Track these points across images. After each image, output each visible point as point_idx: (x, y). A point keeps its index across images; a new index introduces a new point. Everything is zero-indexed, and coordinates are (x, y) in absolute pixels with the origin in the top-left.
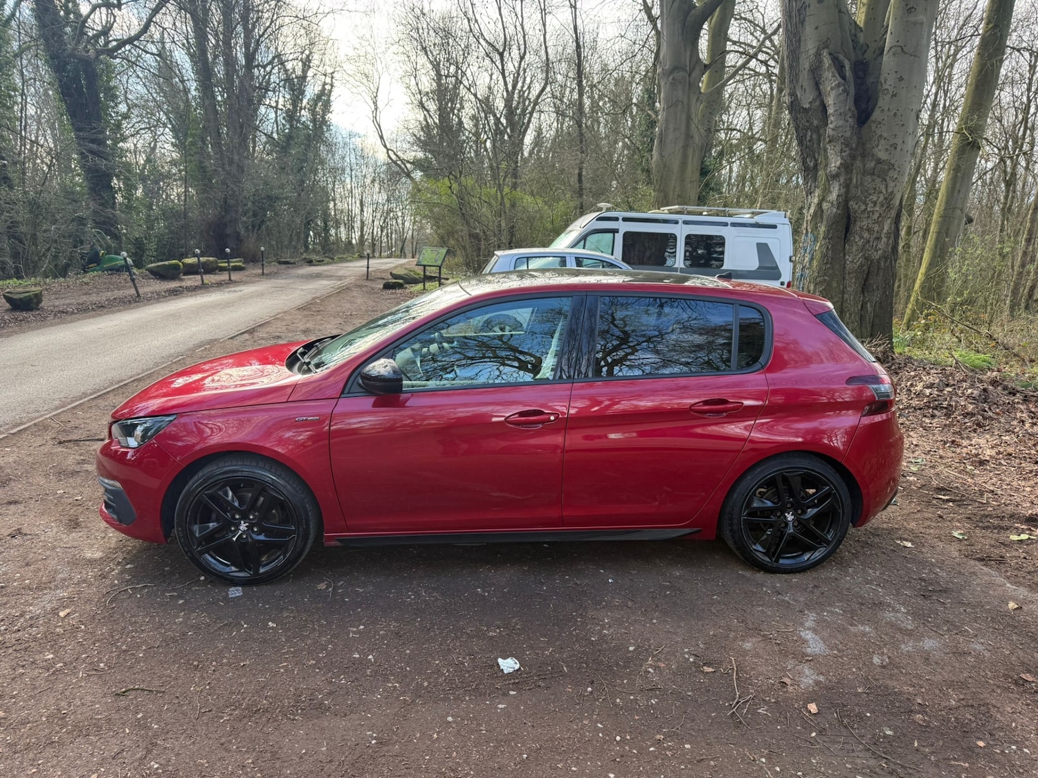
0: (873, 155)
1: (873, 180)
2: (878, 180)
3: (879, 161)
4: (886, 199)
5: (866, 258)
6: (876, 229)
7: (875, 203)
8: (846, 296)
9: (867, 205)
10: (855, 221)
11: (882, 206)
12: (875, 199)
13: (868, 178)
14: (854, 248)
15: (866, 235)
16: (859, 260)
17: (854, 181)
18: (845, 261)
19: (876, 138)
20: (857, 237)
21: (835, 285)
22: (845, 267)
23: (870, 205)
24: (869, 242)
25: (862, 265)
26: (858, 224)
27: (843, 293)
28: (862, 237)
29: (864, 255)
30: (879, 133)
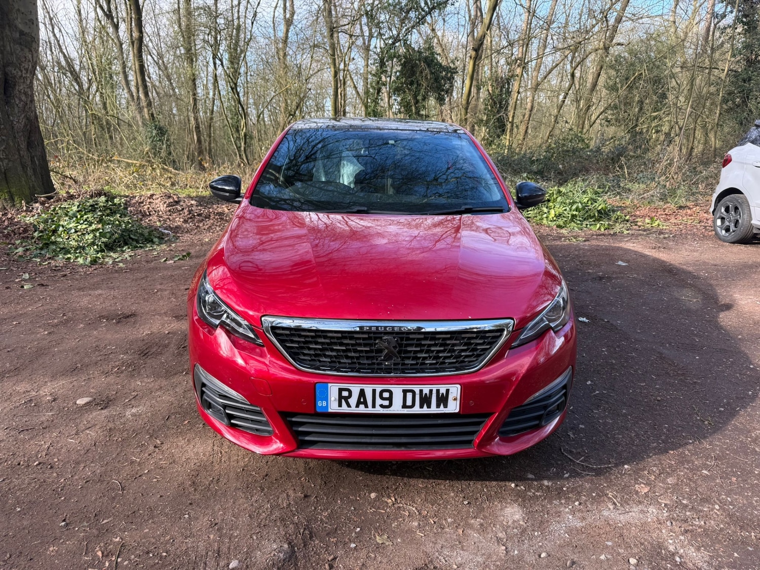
0: (16, 27)
1: (22, 50)
2: (26, 50)
3: (22, 33)
4: (33, 67)
5: (28, 119)
6: (29, 93)
7: (27, 70)
8: (21, 152)
9: (22, 71)
10: (15, 85)
11: (31, 73)
12: (27, 67)
13: (17, 46)
14: (16, 110)
15: (23, 98)
16: (23, 122)
17: (8, 48)
18: (12, 121)
19: (14, 11)
20: (16, 99)
21: (11, 144)
22: (13, 128)
23: (24, 72)
24: (27, 104)
25: (26, 125)
26: (17, 88)
27: (19, 150)
28: (21, 100)
29: (26, 116)
30: (16, 7)
